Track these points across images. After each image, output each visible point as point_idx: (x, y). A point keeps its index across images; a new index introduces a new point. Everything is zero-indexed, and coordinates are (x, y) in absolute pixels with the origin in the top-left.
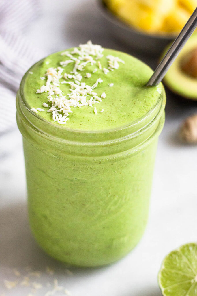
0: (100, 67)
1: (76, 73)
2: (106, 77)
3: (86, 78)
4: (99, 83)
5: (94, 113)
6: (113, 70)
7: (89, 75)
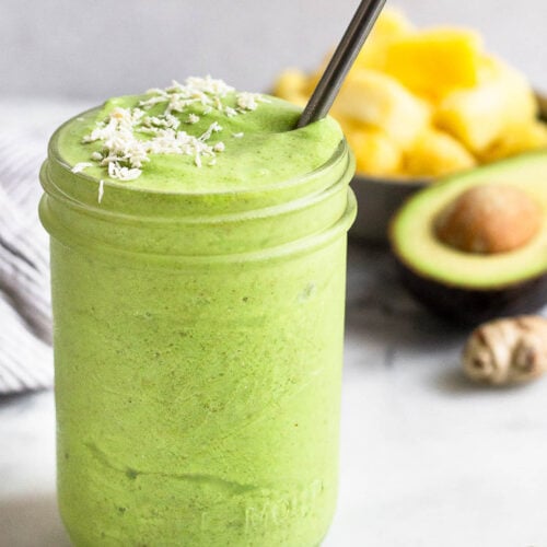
0: (220, 107)
1: (169, 116)
2: (229, 122)
3: (189, 124)
4: (213, 131)
5: (195, 165)
6: (245, 112)
7: (194, 119)
